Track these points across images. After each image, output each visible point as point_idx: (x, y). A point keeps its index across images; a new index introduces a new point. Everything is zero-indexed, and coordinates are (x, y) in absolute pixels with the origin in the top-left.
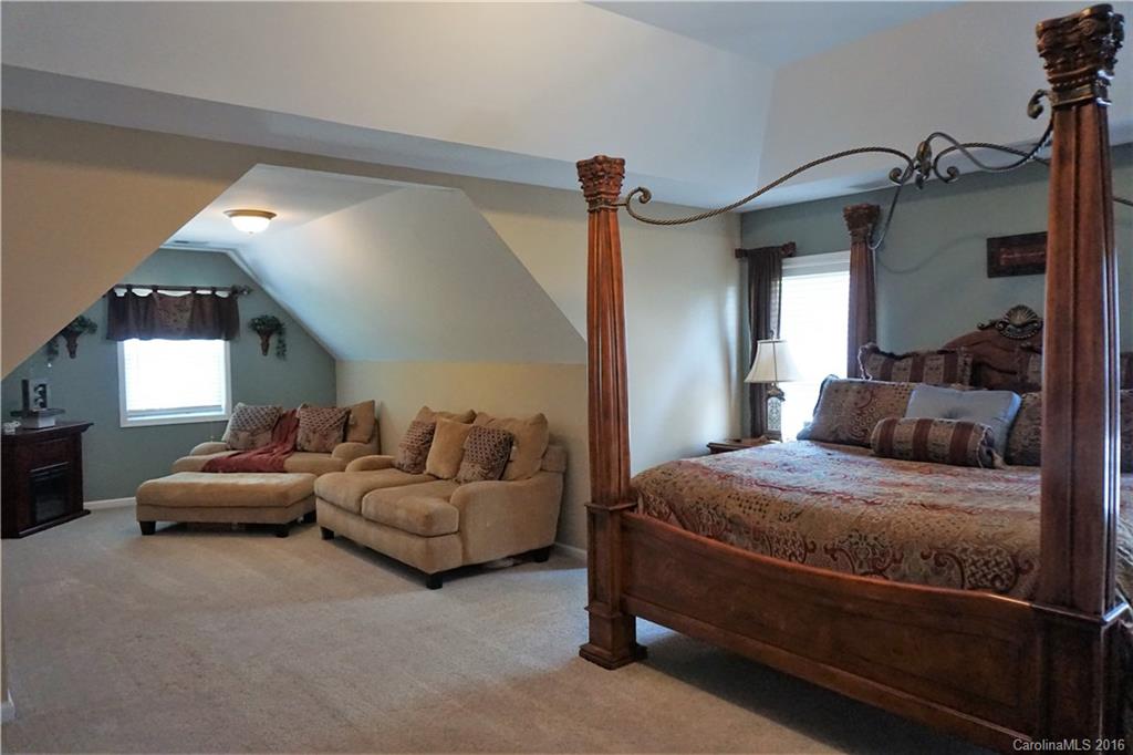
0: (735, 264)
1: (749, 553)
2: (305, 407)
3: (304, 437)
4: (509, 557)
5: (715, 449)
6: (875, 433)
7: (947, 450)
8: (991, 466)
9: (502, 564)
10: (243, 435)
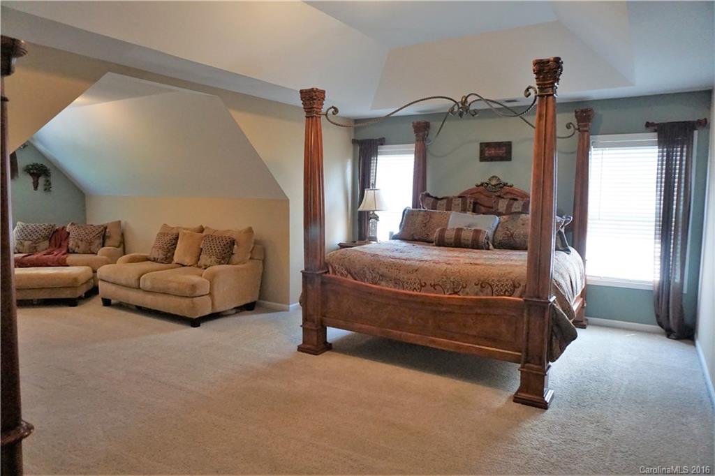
0: (351, 146)
1: (393, 289)
2: (73, 224)
3: (75, 244)
4: (235, 308)
5: (342, 246)
6: (435, 236)
7: (470, 242)
8: (488, 249)
9: (231, 312)
10: (27, 243)
